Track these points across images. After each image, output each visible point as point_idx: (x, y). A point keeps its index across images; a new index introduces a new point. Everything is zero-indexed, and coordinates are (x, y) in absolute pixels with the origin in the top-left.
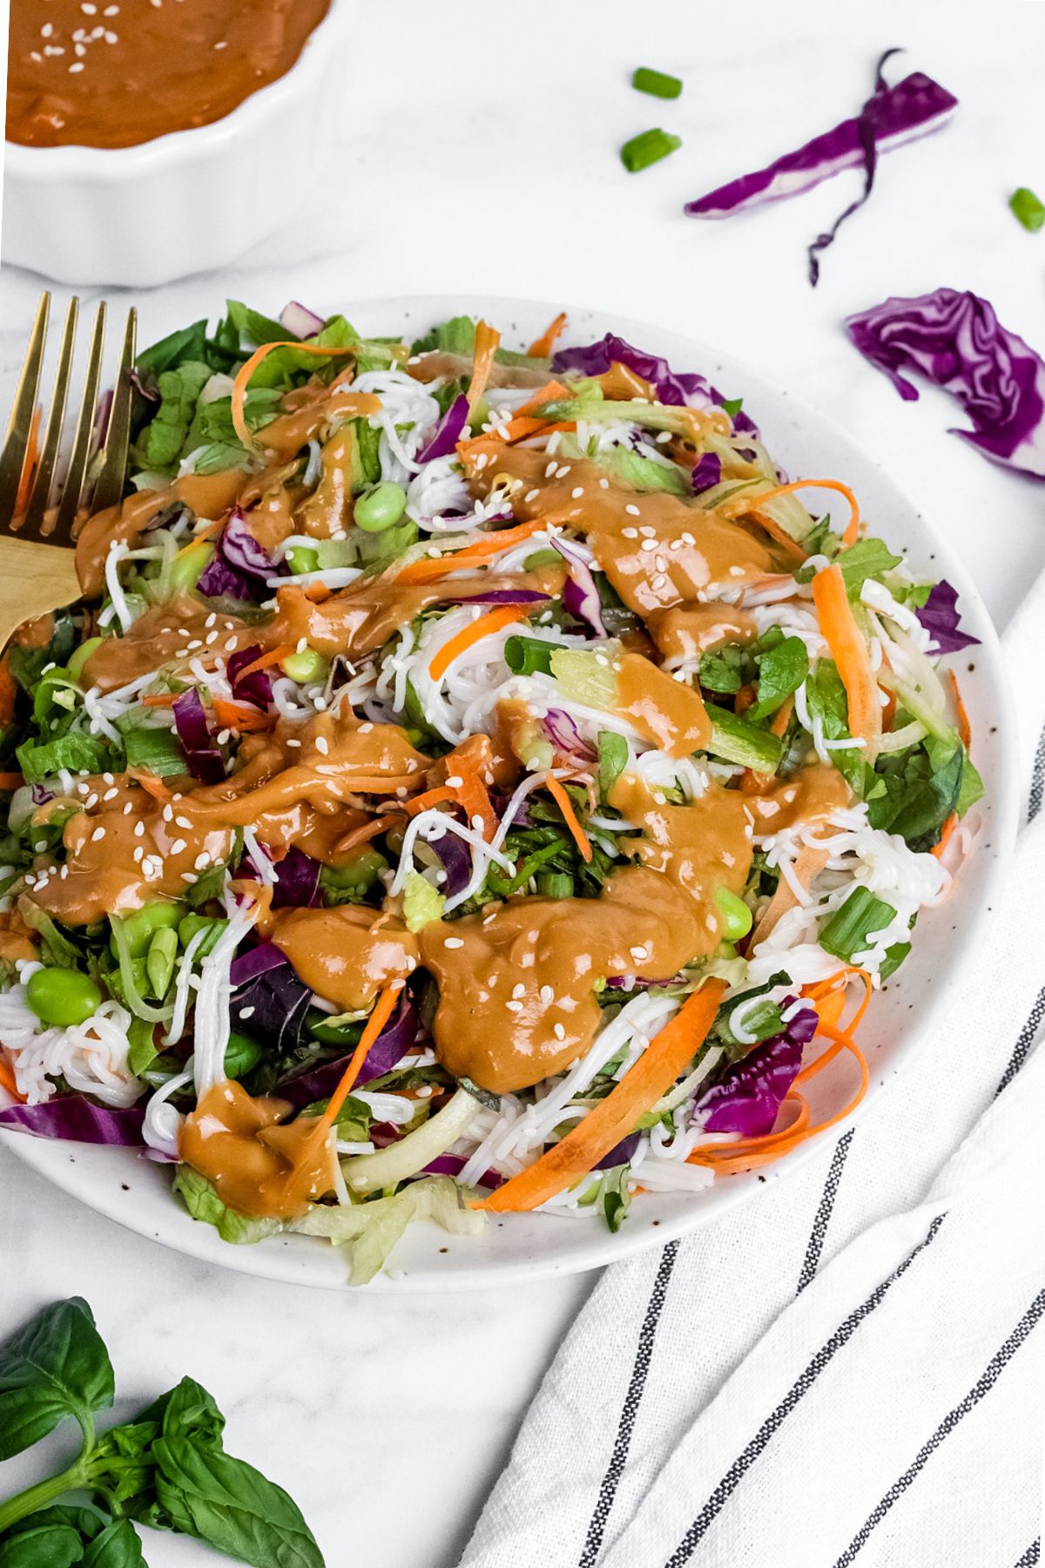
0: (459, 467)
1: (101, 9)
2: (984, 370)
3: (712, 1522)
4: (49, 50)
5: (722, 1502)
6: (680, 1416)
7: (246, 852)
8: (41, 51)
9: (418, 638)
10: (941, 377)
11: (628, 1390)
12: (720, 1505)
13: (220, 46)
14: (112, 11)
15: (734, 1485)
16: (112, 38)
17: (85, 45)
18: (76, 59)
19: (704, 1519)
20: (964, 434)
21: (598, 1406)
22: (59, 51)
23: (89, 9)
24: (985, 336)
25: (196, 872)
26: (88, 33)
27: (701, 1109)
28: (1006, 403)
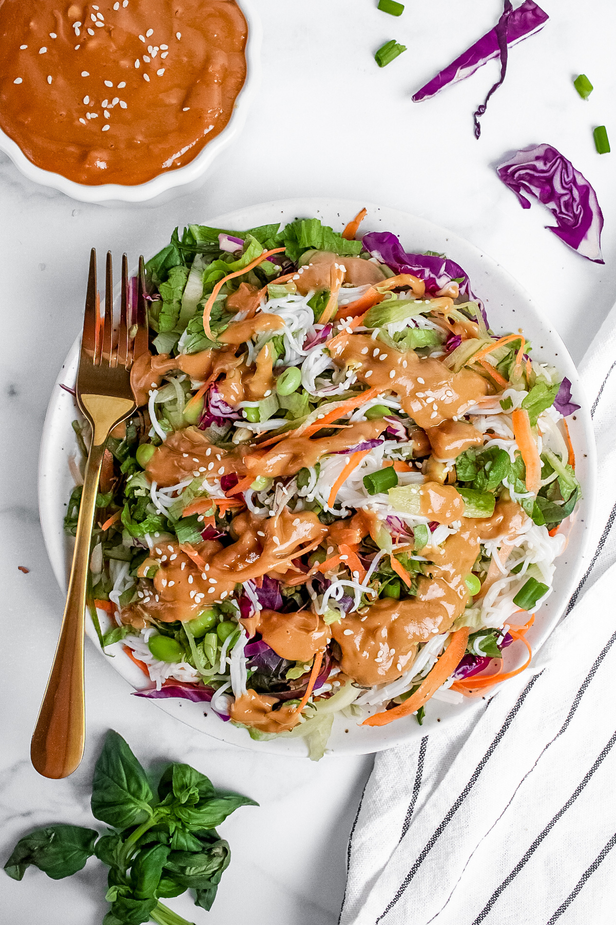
0: (327, 350)
1: (116, 84)
2: (566, 198)
3: (458, 809)
4: (90, 116)
5: (462, 801)
6: (442, 757)
7: (244, 590)
8: (85, 117)
9: (318, 475)
10: (545, 200)
11: (420, 748)
12: (461, 802)
13: (185, 109)
14: (122, 85)
15: (467, 794)
16: (124, 105)
17: (110, 110)
18: (106, 122)
19: (455, 807)
20: (552, 229)
21: (409, 755)
22: (95, 115)
23: (109, 84)
24: (567, 180)
25: (221, 600)
26: (110, 102)
27: (458, 674)
28: (576, 217)
